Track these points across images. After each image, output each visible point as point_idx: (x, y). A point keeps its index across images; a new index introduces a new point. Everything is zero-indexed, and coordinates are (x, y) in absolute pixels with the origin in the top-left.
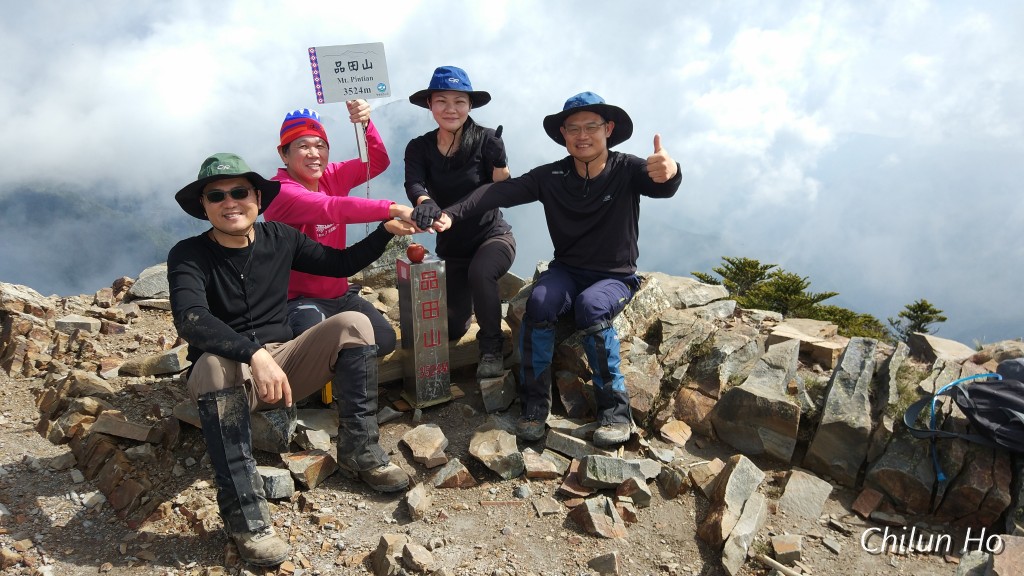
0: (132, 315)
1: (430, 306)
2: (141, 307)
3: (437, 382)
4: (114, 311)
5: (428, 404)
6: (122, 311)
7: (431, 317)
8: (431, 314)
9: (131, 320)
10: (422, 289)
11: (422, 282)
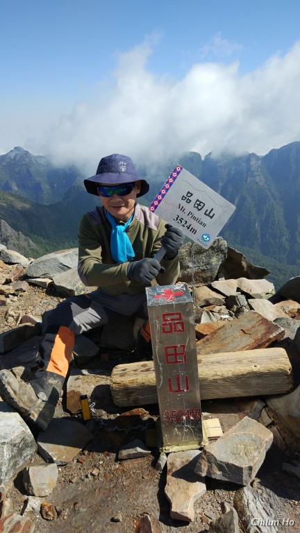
0: (22, 290)
1: (175, 350)
2: (30, 284)
3: (187, 428)
4: (5, 288)
5: (175, 448)
6: (11, 287)
7: (177, 362)
8: (176, 359)
9: (21, 293)
10: (164, 332)
11: (164, 325)
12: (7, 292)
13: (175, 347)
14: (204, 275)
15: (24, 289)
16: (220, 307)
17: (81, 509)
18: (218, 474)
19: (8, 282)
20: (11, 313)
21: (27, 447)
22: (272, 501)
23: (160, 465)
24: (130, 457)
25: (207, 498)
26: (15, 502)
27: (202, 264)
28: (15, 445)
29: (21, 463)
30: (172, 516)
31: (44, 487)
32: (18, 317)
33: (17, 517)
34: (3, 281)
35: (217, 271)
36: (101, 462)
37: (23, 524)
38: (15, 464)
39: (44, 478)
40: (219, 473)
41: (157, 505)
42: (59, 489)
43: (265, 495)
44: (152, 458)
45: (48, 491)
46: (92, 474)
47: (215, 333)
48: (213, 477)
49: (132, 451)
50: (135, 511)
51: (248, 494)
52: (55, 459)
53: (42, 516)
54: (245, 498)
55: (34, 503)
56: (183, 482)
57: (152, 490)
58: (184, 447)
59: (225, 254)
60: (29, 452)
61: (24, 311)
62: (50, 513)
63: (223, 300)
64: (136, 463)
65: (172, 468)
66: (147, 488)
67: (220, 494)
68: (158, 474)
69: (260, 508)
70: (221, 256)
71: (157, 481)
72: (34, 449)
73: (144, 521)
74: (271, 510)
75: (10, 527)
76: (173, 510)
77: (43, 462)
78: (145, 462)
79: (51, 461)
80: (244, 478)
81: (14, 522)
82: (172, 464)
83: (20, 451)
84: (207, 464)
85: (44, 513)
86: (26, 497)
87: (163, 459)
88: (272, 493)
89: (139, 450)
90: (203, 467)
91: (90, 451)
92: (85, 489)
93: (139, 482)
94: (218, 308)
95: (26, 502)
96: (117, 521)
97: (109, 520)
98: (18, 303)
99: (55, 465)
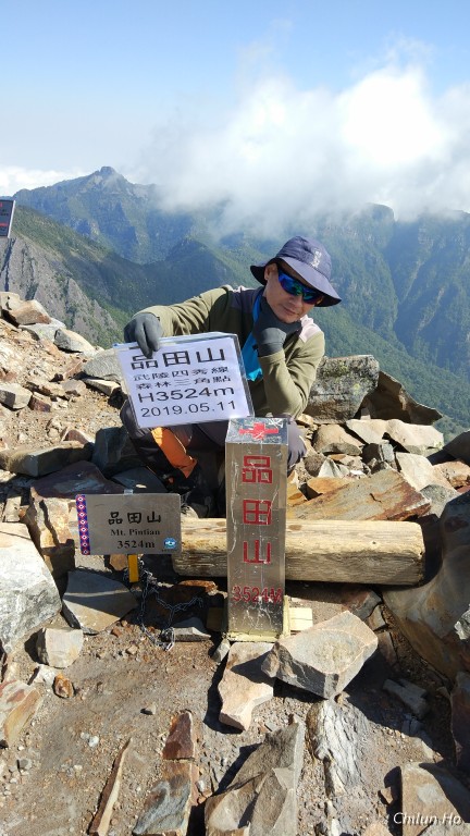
0: (75, 393)
1: (257, 506)
2: (89, 386)
3: (262, 612)
4: (52, 387)
5: (244, 637)
6: (60, 387)
7: (257, 522)
8: (257, 518)
9: (73, 398)
10: (244, 480)
11: (244, 470)
12: (54, 393)
13: (258, 503)
14: (339, 408)
15: (79, 392)
16: (353, 458)
17: (105, 692)
18: (291, 678)
19: (58, 379)
20: (56, 423)
21: (48, 602)
22: (358, 723)
23: (218, 655)
24: (181, 639)
25: (273, 705)
26: (22, 669)
27: (337, 392)
28: (31, 598)
29: (38, 622)
30: (221, 719)
31: (62, 656)
32: (64, 431)
33: (22, 685)
34: (52, 377)
35: (359, 405)
36: (143, 639)
37: (27, 693)
38: (30, 622)
39: (64, 646)
40: (293, 676)
41: (205, 704)
42: (81, 663)
43: (350, 715)
44: (211, 644)
45: (66, 663)
46: (127, 652)
47: (333, 493)
48: (285, 679)
49: (185, 631)
50: (175, 706)
51: (327, 709)
52: (82, 624)
53: (54, 691)
54: (322, 714)
55: (47, 674)
56: (244, 680)
57: (204, 684)
58: (256, 638)
59: (374, 381)
60: (51, 610)
61: (74, 424)
62: (64, 689)
63: (360, 449)
64: (189, 647)
65: (234, 661)
66: (196, 681)
67: (291, 704)
68: (215, 665)
69: (340, 729)
70: (368, 383)
71: (212, 674)
72: (58, 607)
73: (183, 719)
74: (354, 733)
75: (11, 694)
76: (223, 711)
77: (66, 625)
78: (201, 649)
79: (77, 626)
80: (326, 689)
81: (16, 690)
82: (235, 656)
83: (39, 606)
84: (278, 661)
85: (57, 689)
86: (37, 665)
87: (224, 648)
88: (360, 714)
89: (195, 631)
90: (272, 664)
91: (130, 622)
92: (116, 669)
93: (187, 672)
94: (348, 459)
95: (36, 671)
96: (149, 713)
97: (138, 711)
98: (66, 411)
99: (81, 632)
